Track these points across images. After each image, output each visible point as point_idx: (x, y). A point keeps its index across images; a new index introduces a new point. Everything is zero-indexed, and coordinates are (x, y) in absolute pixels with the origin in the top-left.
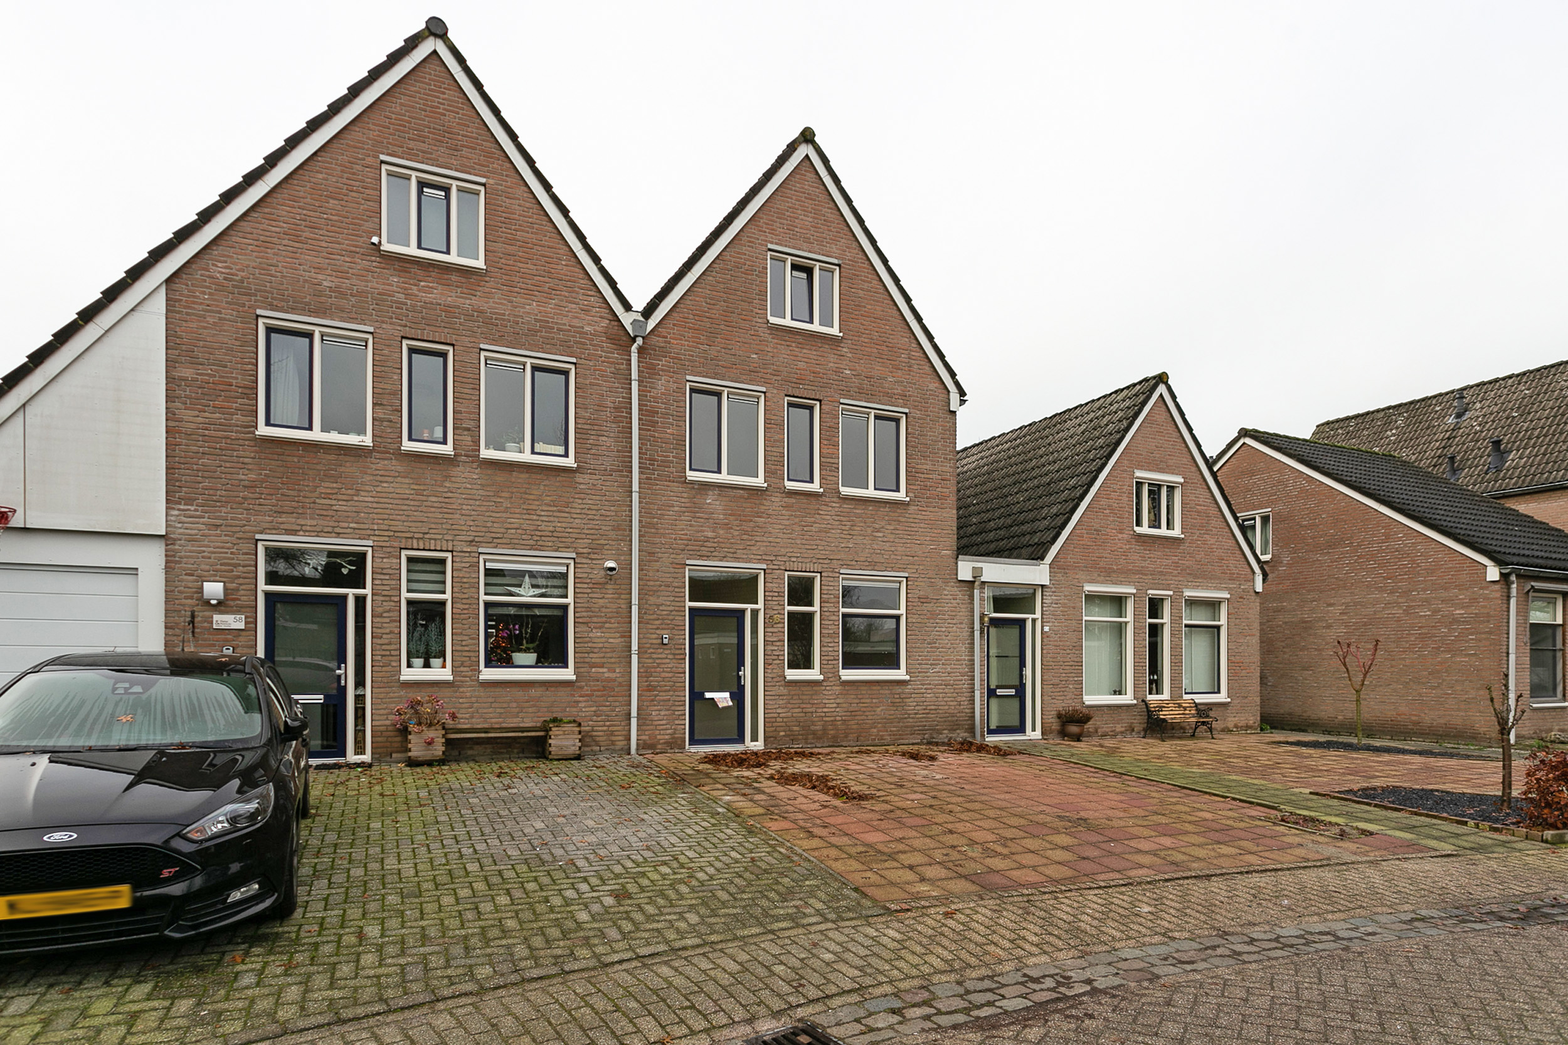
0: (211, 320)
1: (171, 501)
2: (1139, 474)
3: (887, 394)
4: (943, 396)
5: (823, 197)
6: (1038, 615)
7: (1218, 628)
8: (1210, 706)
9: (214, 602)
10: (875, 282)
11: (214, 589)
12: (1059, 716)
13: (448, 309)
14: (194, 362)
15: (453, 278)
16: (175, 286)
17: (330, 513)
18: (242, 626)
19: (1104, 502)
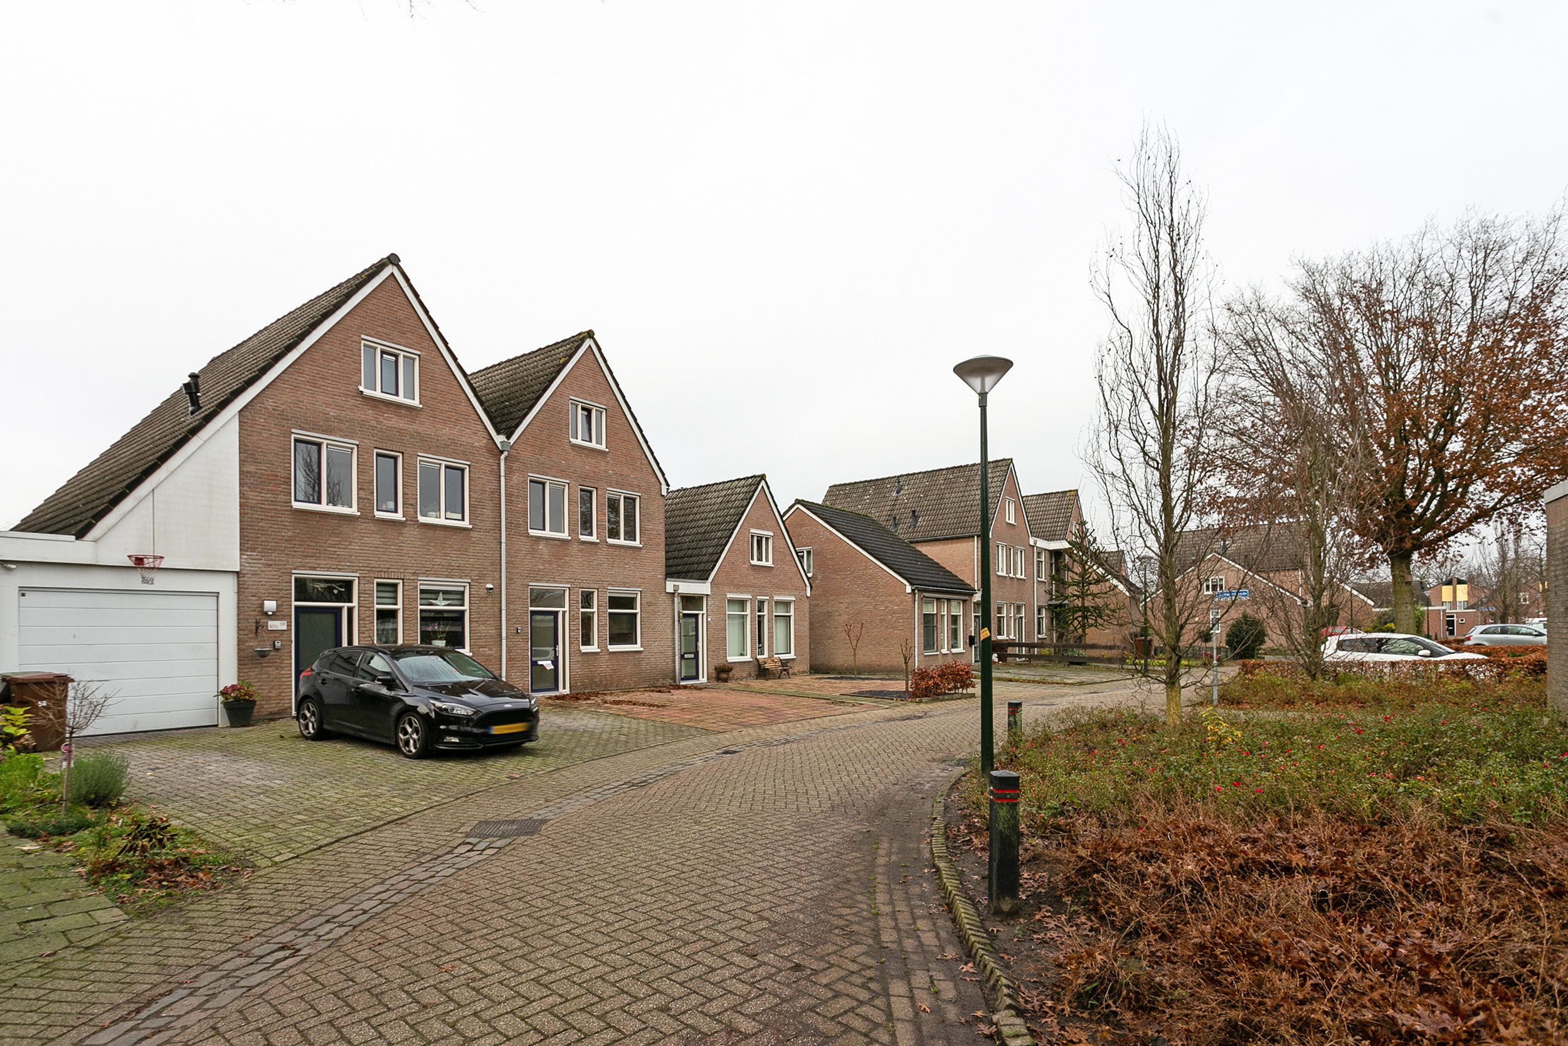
0: (265, 435)
1: (242, 550)
2: (753, 531)
3: (630, 485)
4: (658, 486)
5: (598, 369)
6: (704, 611)
7: (790, 617)
8: (788, 660)
9: (270, 613)
10: (624, 419)
11: (270, 605)
12: (716, 669)
13: (400, 431)
14: (256, 462)
15: (403, 412)
16: (244, 414)
17: (335, 556)
18: (285, 628)
19: (736, 547)
